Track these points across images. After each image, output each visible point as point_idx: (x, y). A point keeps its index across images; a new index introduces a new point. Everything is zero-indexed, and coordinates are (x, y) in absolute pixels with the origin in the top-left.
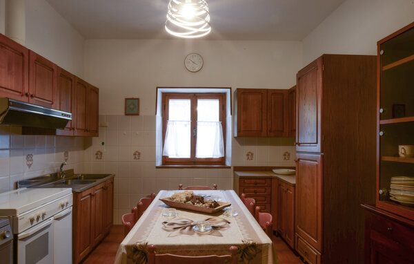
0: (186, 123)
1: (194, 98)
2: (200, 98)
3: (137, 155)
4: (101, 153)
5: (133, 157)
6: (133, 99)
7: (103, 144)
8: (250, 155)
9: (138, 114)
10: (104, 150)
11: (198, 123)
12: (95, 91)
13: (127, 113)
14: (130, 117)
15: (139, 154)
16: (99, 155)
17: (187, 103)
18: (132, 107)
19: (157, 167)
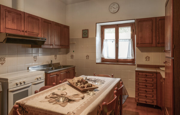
0: (113, 40)
1: (117, 27)
2: (120, 27)
3: (88, 57)
4: (73, 56)
5: (86, 58)
6: (86, 30)
7: (74, 51)
8: (148, 58)
9: (87, 37)
10: (74, 54)
11: (119, 40)
12: (68, 27)
13: (83, 37)
14: (84, 38)
15: (89, 56)
16: (72, 57)
17: (113, 30)
18: (85, 34)
19: (97, 63)
